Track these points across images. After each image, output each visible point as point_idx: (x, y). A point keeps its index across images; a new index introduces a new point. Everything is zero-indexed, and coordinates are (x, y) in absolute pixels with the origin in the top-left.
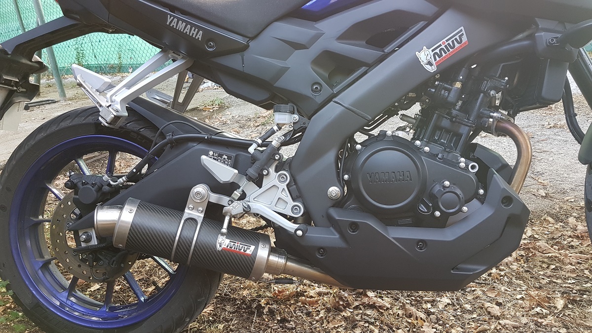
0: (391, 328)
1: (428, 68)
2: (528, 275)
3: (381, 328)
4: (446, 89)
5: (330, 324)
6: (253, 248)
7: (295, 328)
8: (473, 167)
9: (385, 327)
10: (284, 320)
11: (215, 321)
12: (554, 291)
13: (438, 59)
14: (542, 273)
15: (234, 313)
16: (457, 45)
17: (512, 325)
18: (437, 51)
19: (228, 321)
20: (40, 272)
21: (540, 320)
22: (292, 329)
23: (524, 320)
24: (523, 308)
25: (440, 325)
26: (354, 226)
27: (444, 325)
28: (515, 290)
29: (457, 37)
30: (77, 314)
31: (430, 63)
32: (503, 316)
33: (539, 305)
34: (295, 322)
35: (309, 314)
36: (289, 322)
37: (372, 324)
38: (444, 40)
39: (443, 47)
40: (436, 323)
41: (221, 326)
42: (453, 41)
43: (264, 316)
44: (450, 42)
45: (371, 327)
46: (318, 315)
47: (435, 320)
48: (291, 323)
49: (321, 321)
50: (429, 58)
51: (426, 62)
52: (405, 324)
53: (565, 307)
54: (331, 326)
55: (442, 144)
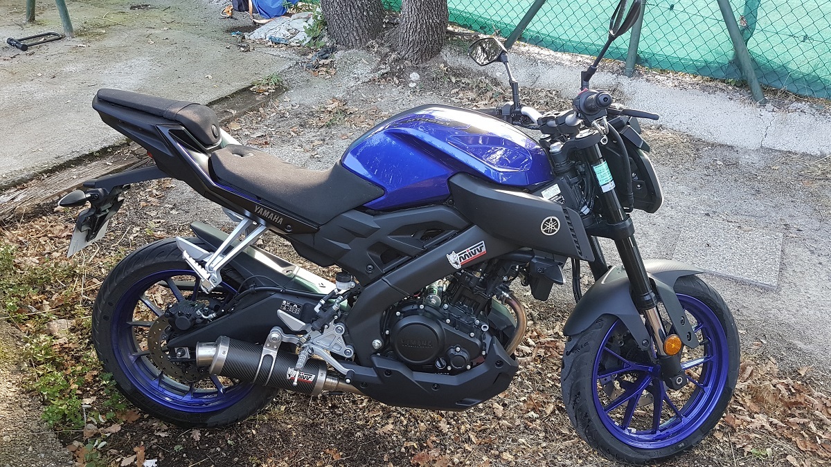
0: (417, 420)
1: (455, 266)
2: (538, 378)
3: (409, 419)
4: (468, 276)
5: (371, 413)
6: (314, 376)
7: (342, 414)
8: (485, 327)
9: (413, 420)
10: (334, 407)
11: (278, 402)
12: (551, 396)
13: (463, 261)
14: (549, 375)
15: (293, 395)
16: (478, 253)
17: (507, 425)
18: (463, 255)
19: (288, 403)
20: (135, 365)
21: (529, 423)
22: (340, 415)
23: (518, 422)
24: (521, 410)
25: (454, 420)
26: (389, 372)
27: (457, 421)
28: (522, 391)
29: (478, 247)
30: (167, 399)
31: (456, 263)
32: (504, 417)
33: (534, 409)
34: (343, 409)
35: (354, 402)
36: (338, 408)
37: (403, 415)
38: (469, 249)
39: (467, 253)
40: (452, 418)
41: (283, 408)
42: (475, 250)
43: (318, 401)
44: (473, 250)
45: (402, 418)
46: (361, 403)
47: (451, 416)
48: (340, 409)
49: (363, 410)
50: (456, 259)
51: (453, 262)
52: (428, 417)
53: (553, 412)
54: (371, 415)
55: (464, 308)
